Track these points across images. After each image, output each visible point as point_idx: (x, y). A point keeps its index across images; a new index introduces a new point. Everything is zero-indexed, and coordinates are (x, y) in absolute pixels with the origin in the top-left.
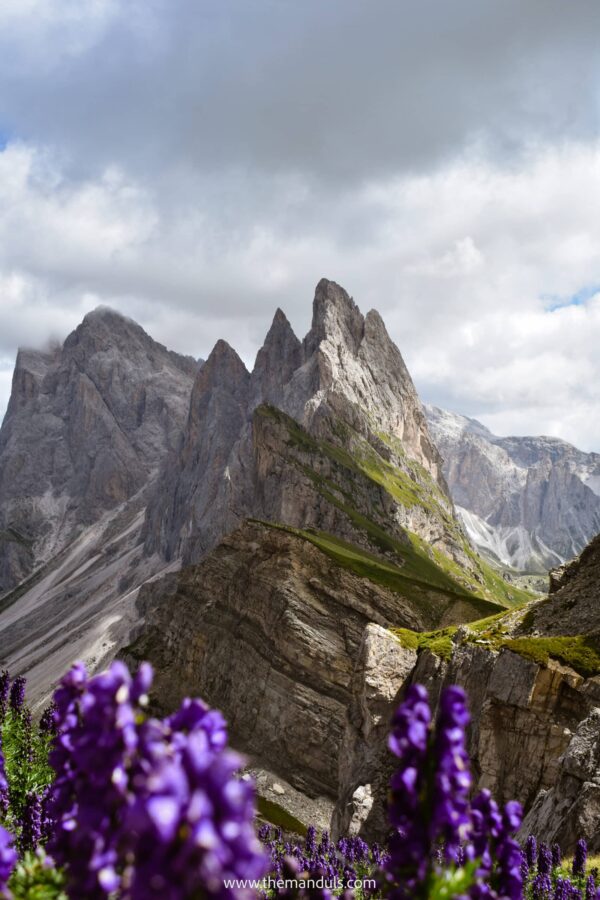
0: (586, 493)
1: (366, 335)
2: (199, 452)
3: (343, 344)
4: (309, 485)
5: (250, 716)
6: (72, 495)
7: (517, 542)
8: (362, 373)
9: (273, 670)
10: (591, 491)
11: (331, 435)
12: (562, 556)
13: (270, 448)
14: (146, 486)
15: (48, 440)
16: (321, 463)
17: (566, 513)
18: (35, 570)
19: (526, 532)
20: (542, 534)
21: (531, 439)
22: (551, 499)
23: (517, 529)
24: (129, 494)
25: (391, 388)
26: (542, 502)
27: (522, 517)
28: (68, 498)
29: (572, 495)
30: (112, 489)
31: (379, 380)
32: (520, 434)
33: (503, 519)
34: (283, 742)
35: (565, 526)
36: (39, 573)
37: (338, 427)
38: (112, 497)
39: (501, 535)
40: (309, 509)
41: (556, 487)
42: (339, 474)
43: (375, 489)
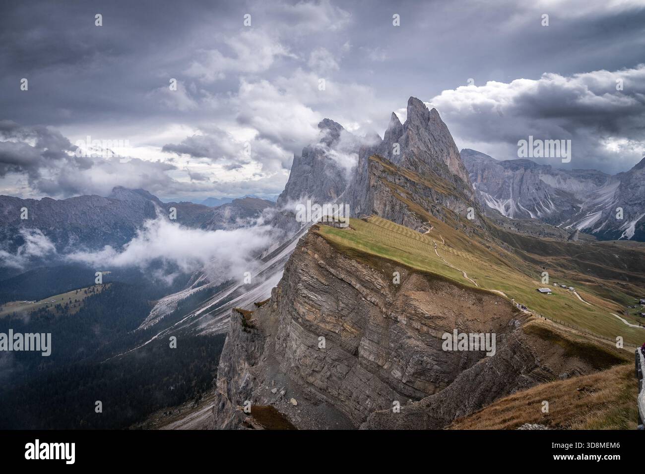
0: (541, 183)
1: (431, 120)
2: (362, 177)
3: (420, 124)
4: (388, 191)
5: (281, 349)
6: (315, 197)
7: (509, 206)
8: (429, 137)
9: (293, 321)
10: (543, 182)
11: (409, 165)
12: (530, 210)
13: (375, 174)
14: (345, 191)
15: (305, 175)
16: (399, 179)
17: (532, 192)
18: (302, 228)
19: (514, 201)
20: (521, 202)
22: (524, 186)
23: (509, 200)
24: (338, 195)
25: (443, 142)
26: (520, 188)
27: (511, 195)
28: (314, 198)
29: (534, 184)
30: (331, 194)
31: (437, 140)
33: (503, 196)
34: (298, 367)
35: (531, 198)
36: (303, 229)
37: (414, 162)
38: (331, 197)
39: (502, 202)
40: (388, 203)
41: (526, 181)
42: (408, 184)
43: (428, 189)
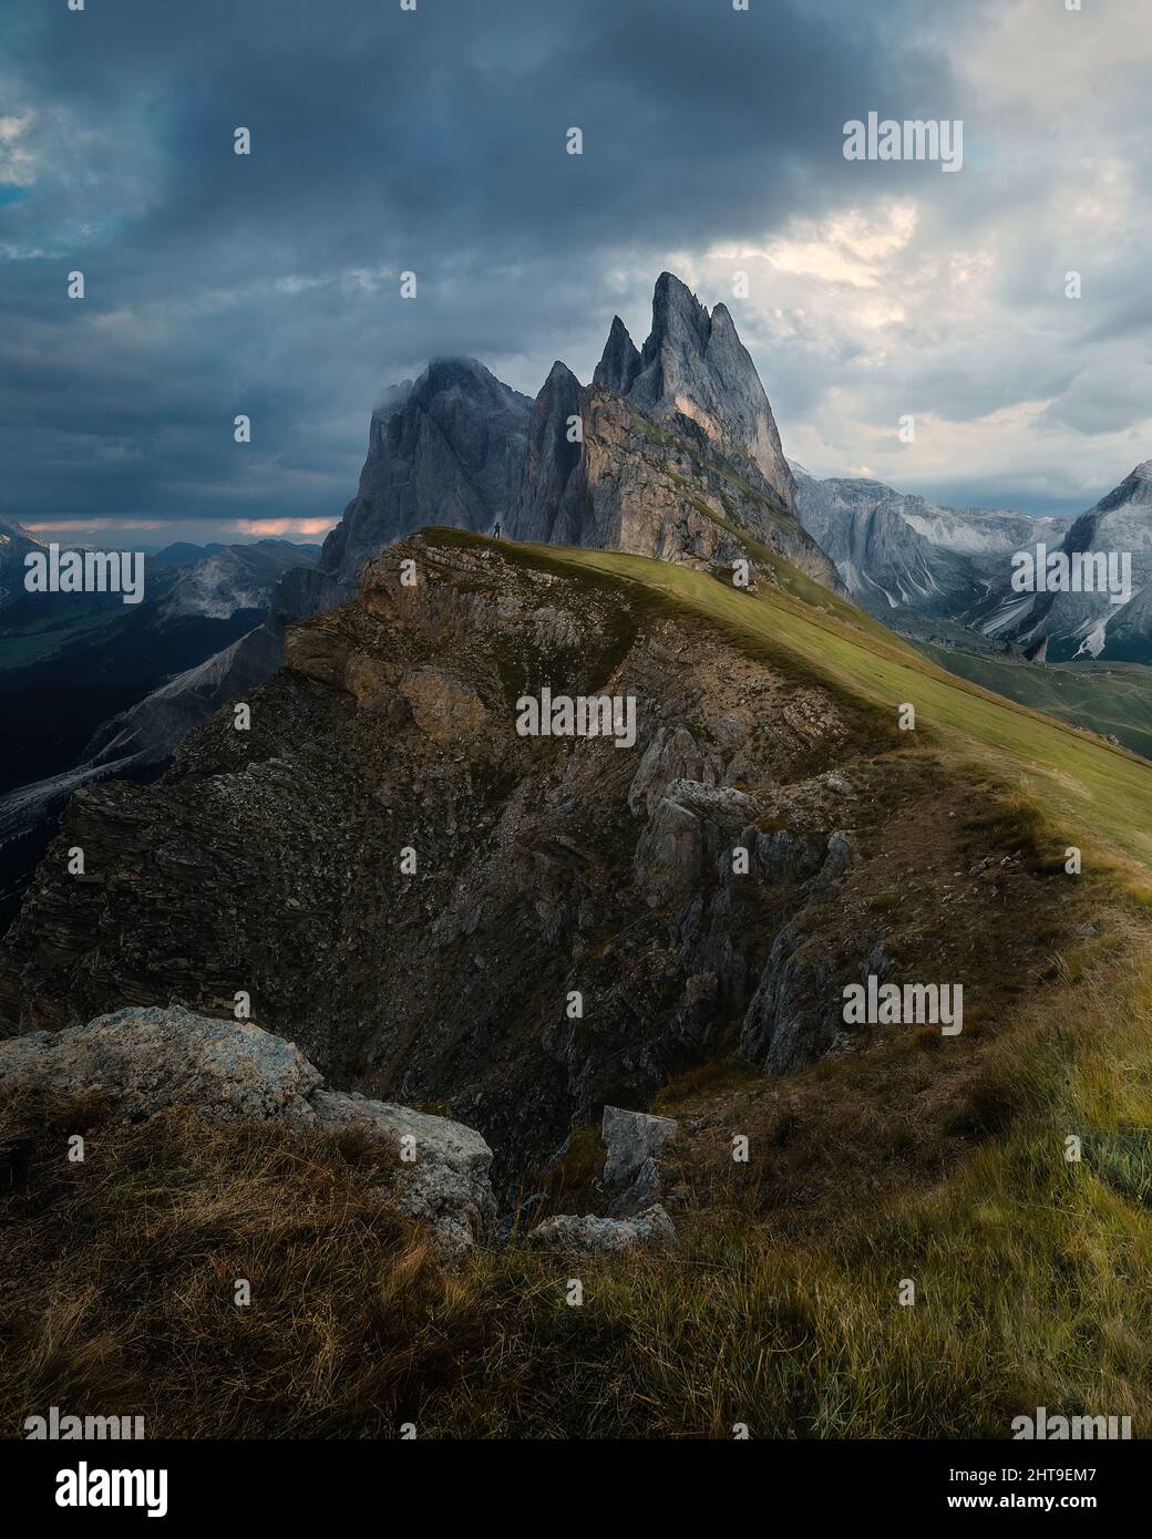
0: (908, 532)
1: (713, 333)
3: (689, 341)
8: (711, 377)
10: (912, 529)
12: (887, 590)
17: (890, 550)
19: (853, 567)
20: (867, 569)
21: (851, 481)
22: (876, 538)
25: (742, 397)
26: (868, 539)
27: (848, 553)
29: (895, 532)
31: (729, 388)
32: (841, 477)
35: (889, 563)
40: (668, 526)
41: (880, 526)
